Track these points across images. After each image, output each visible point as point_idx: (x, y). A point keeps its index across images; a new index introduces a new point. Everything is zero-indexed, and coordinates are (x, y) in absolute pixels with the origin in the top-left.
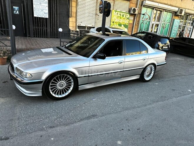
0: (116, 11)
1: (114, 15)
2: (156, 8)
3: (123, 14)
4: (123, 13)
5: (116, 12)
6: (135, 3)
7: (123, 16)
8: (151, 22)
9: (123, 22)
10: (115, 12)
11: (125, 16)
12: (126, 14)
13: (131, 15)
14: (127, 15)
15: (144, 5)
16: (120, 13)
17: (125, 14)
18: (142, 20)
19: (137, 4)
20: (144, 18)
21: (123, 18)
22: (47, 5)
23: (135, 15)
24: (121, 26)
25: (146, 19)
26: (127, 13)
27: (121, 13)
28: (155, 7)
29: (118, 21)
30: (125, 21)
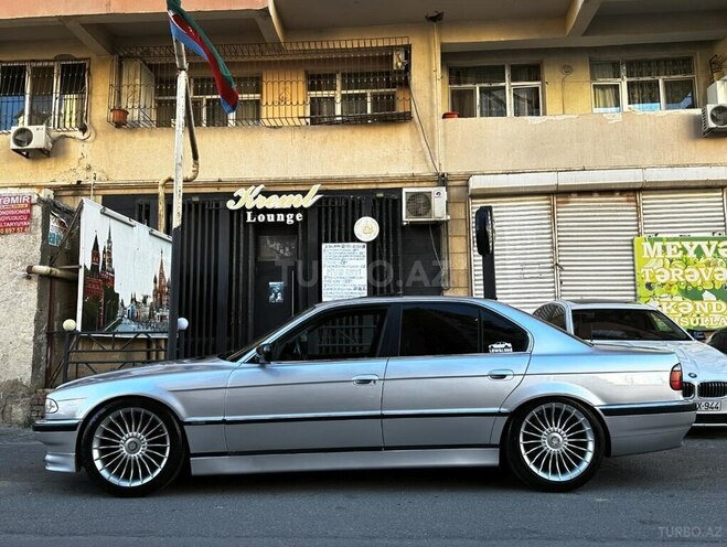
0: (652, 241)
1: (646, 256)
3: (699, 246)
4: (696, 244)
5: (658, 245)
7: (699, 252)
10: (648, 244)
11: (709, 254)
12: (714, 243)
16: (677, 243)
17: (709, 246)
21: (702, 260)
22: (365, 262)
24: (702, 299)
26: (720, 239)
27: (686, 244)
29: (674, 280)
30: (717, 276)
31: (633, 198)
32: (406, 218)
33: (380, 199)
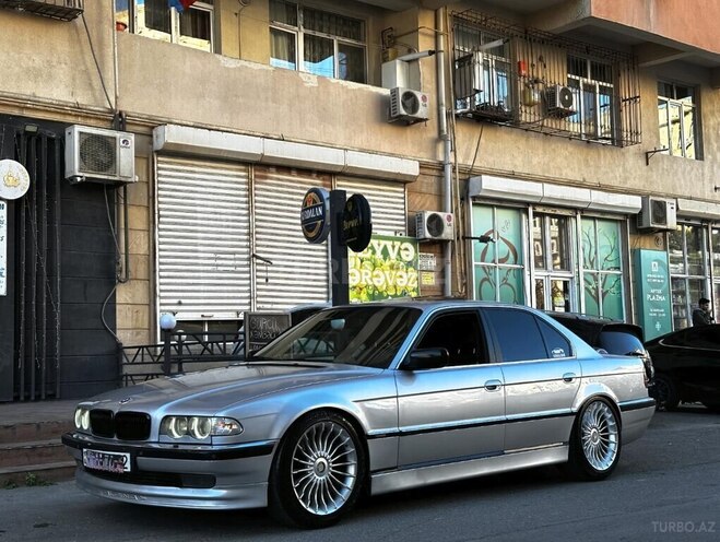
2: (535, 205)
3: (385, 246)
4: (383, 243)
6: (434, 189)
7: (385, 252)
8: (527, 273)
9: (390, 283)
11: (393, 255)
12: (397, 244)
13: (424, 245)
14: (406, 249)
15: (474, 198)
17: (393, 247)
18: (483, 267)
19: (441, 196)
20: (489, 256)
21: (388, 263)
23: (443, 244)
25: (501, 261)
26: (402, 241)
27: (375, 244)
28: (528, 204)
29: (364, 283)
30: (398, 280)
31: (328, 183)
33: (29, 135)
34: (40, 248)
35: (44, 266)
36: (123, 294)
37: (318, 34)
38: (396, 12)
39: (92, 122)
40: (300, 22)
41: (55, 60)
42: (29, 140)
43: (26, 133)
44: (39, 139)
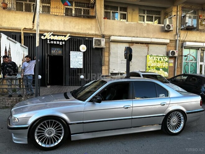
0: (151, 56)
1: (149, 60)
2: (201, 48)
3: (160, 58)
4: (160, 57)
5: (152, 57)
6: (174, 46)
7: (160, 59)
8: (198, 63)
9: (161, 66)
10: (150, 57)
11: (162, 60)
12: (163, 57)
13: (170, 58)
14: (166, 59)
15: (184, 47)
16: (156, 57)
17: (162, 58)
18: (186, 62)
19: (176, 47)
20: (188, 59)
21: (161, 61)
22: (82, 57)
23: (175, 57)
24: (160, 70)
25: (191, 61)
26: (165, 57)
27: (158, 57)
28: (199, 48)
29: (154, 66)
30: (163, 65)
31: (147, 45)
32: (94, 46)
33: (87, 40)
34: (89, 60)
35: (89, 63)
36: (103, 68)
37: (150, 15)
38: (168, 8)
39: (99, 37)
40: (146, 13)
41: (92, 26)
42: (87, 41)
43: (86, 40)
44: (89, 41)
